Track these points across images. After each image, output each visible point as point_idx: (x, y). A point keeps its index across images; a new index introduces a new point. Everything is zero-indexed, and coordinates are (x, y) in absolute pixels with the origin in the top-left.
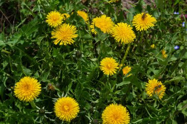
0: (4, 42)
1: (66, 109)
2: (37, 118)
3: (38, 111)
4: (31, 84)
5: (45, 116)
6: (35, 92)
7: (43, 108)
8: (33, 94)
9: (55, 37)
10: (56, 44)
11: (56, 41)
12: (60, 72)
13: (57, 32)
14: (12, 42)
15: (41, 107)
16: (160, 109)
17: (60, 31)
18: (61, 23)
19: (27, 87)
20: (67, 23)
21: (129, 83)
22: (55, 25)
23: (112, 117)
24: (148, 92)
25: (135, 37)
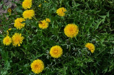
0: (6, 71)
1: (57, 52)
2: (52, 70)
3: (48, 68)
4: (36, 64)
5: (52, 66)
6: (41, 63)
7: (48, 65)
8: (41, 65)
9: (16, 45)
10: (20, 45)
11: (18, 45)
12: (35, 49)
13: (14, 42)
14: (8, 67)
15: (48, 66)
16: (73, 13)
17: (14, 41)
18: (11, 39)
19: (36, 66)
20: (12, 36)
21: (54, 22)
22: (11, 42)
23: (70, 32)
24: (62, 15)
25: (33, 10)
